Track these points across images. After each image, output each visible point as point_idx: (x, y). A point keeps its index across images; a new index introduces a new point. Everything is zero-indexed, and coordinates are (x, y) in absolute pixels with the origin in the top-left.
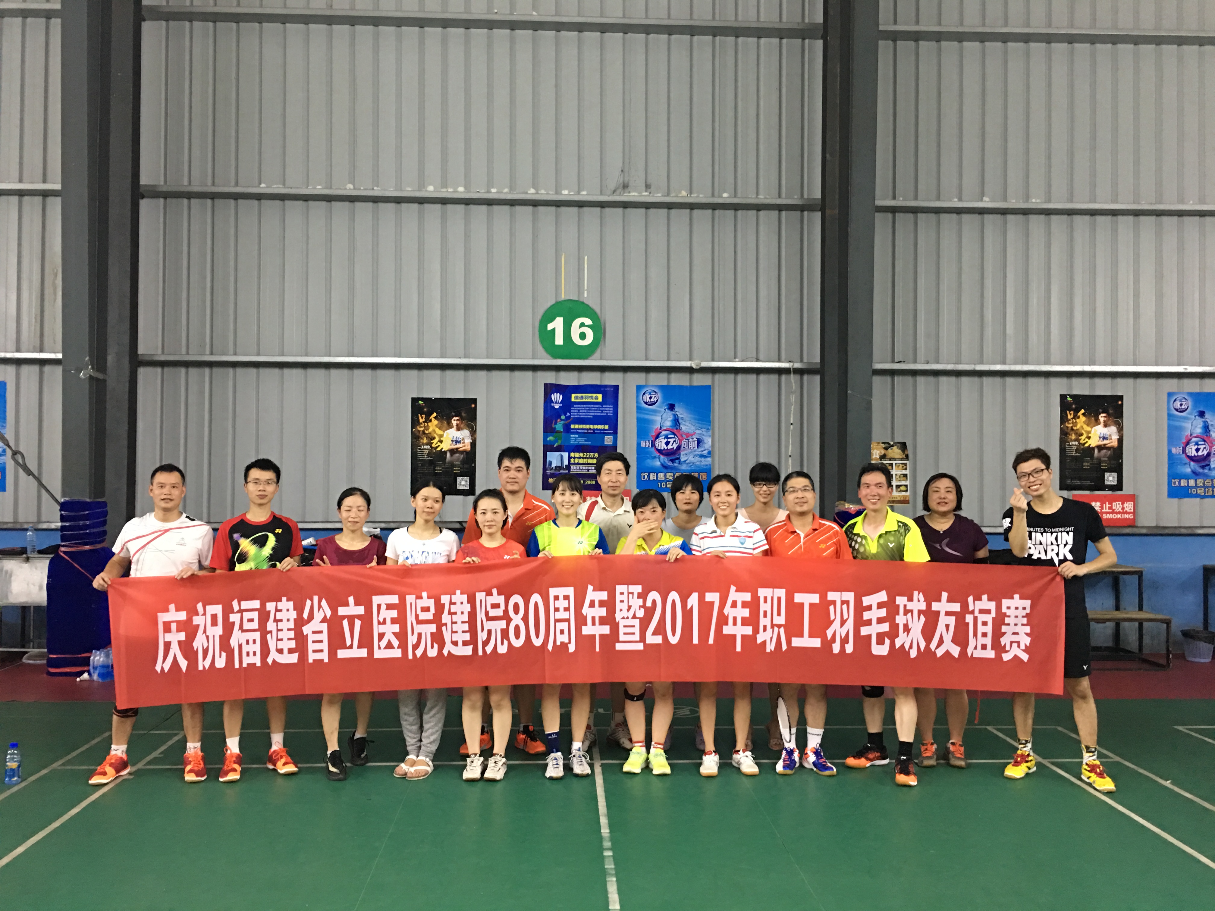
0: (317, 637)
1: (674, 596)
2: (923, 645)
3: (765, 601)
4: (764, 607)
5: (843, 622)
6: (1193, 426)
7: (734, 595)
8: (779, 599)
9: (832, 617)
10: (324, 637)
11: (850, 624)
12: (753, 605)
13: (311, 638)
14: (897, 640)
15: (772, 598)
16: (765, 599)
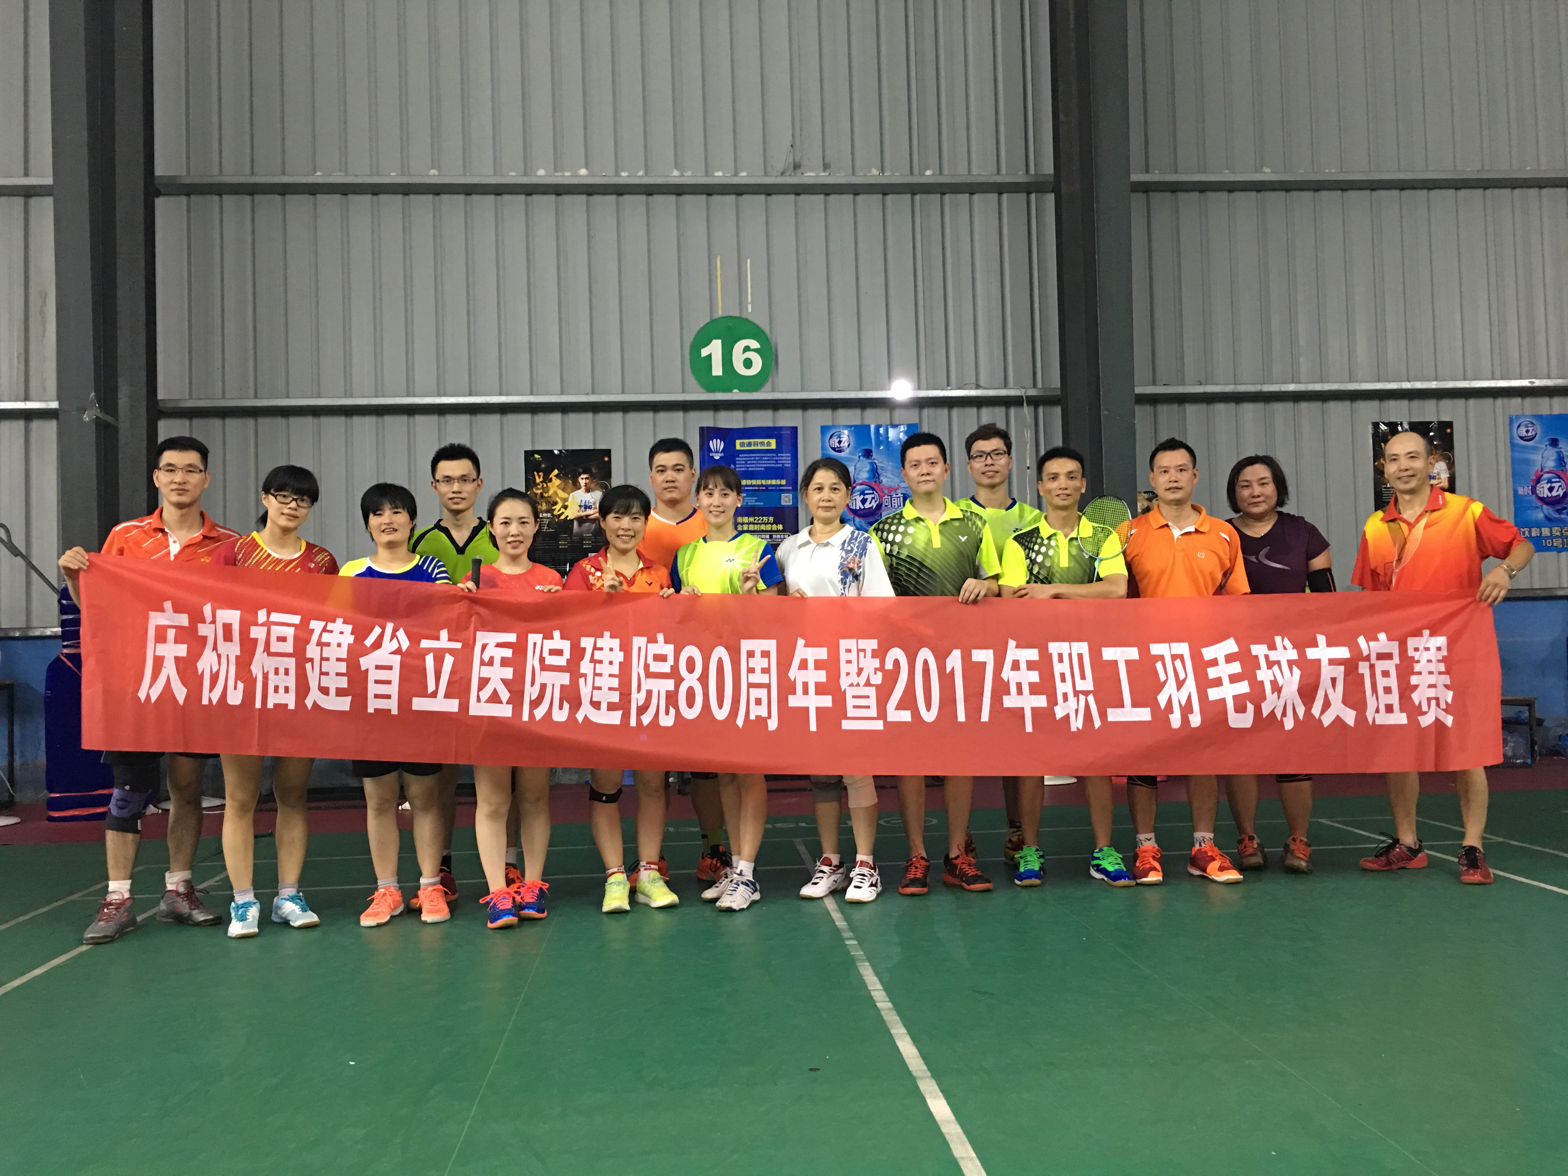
0: (383, 675)
1: (925, 654)
2: (1301, 711)
3: (1061, 660)
4: (1058, 668)
5: (1180, 684)
6: (1545, 458)
7: (1013, 652)
8: (1080, 656)
9: (1162, 678)
10: (394, 676)
11: (1191, 685)
12: (1044, 665)
13: (374, 675)
14: (1263, 705)
15: (1070, 655)
16: (1060, 656)
